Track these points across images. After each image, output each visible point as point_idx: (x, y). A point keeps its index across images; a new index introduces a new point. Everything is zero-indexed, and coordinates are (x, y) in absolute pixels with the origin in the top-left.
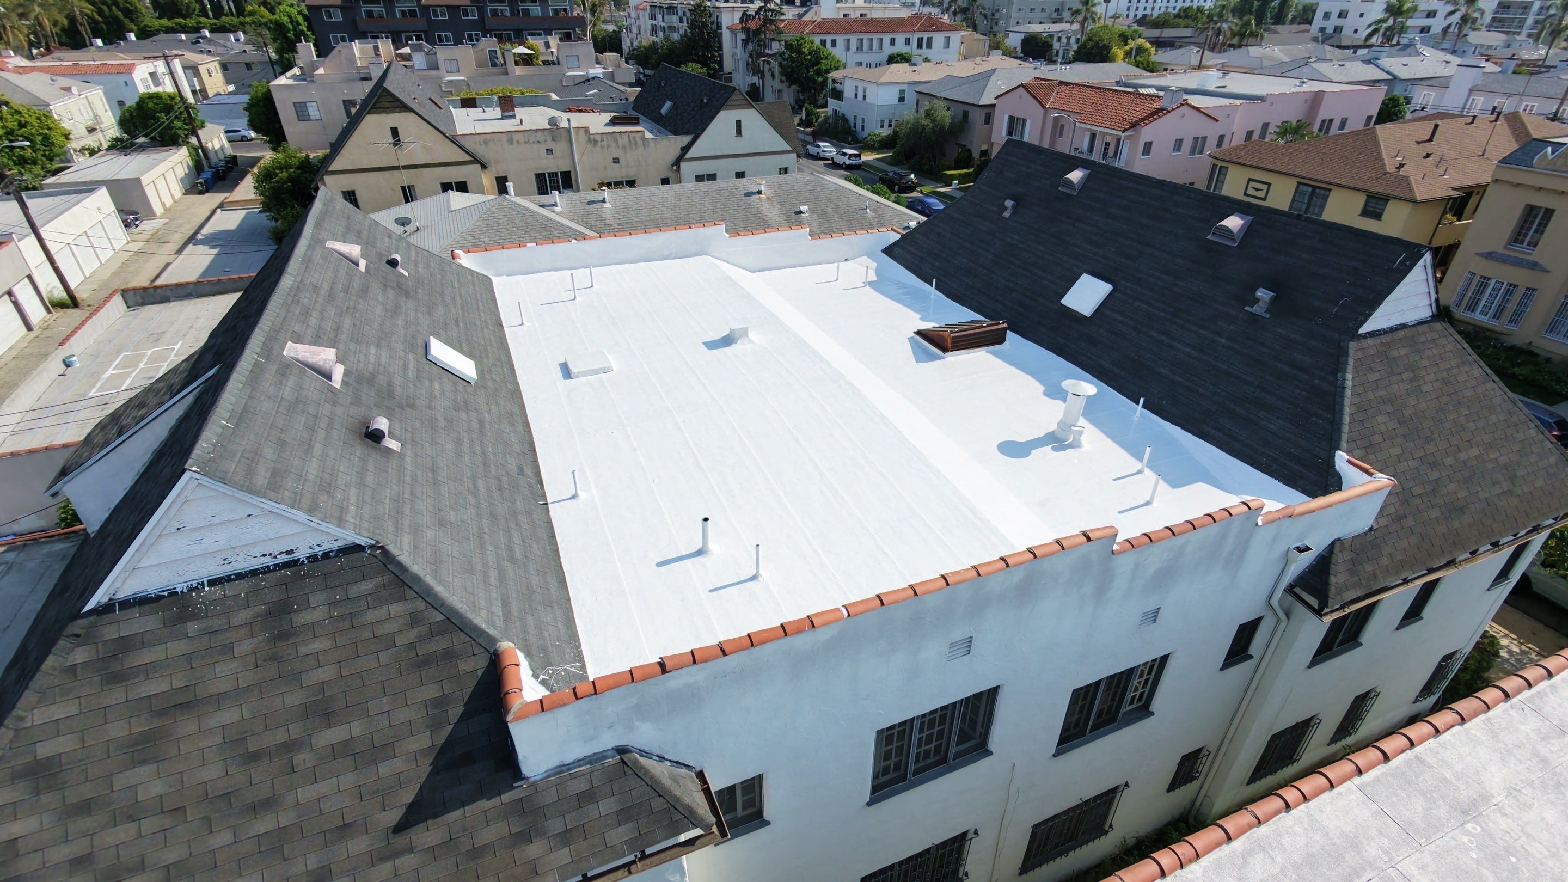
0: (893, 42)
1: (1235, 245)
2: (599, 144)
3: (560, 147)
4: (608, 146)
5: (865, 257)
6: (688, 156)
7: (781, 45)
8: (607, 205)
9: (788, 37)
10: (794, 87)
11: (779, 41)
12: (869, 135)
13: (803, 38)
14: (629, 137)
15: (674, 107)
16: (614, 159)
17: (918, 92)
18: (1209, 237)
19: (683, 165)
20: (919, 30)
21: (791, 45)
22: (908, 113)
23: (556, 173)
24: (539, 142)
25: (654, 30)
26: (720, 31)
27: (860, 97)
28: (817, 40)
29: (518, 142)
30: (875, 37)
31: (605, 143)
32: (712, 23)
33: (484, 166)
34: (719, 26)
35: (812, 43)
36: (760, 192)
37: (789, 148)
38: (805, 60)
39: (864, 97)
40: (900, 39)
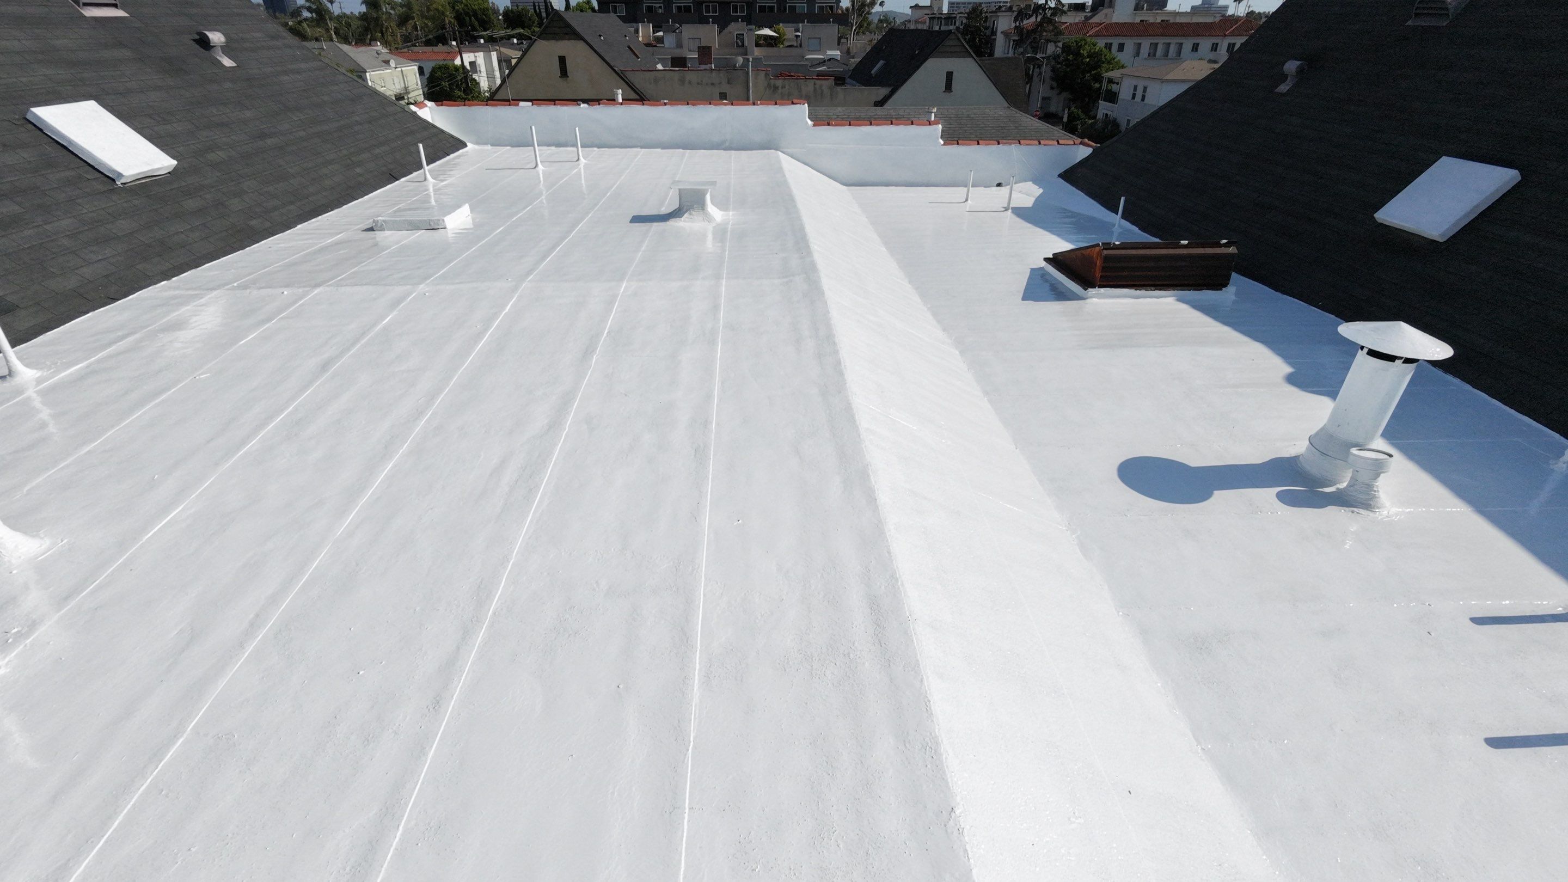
0: (1195, 47)
2: (780, 90)
3: (735, 92)
5: (1030, 183)
7: (1057, 46)
9: (1065, 38)
10: (1066, 95)
11: (1055, 42)
13: (1085, 40)
14: (815, 84)
15: (886, 65)
20: (1233, 34)
21: (1069, 47)
26: (994, 37)
27: (1138, 98)
28: (1101, 43)
29: (690, 83)
30: (1174, 41)
31: (785, 90)
32: (986, 28)
34: (994, 33)
35: (1095, 45)
38: (1083, 63)
39: (1143, 98)
40: (1205, 44)
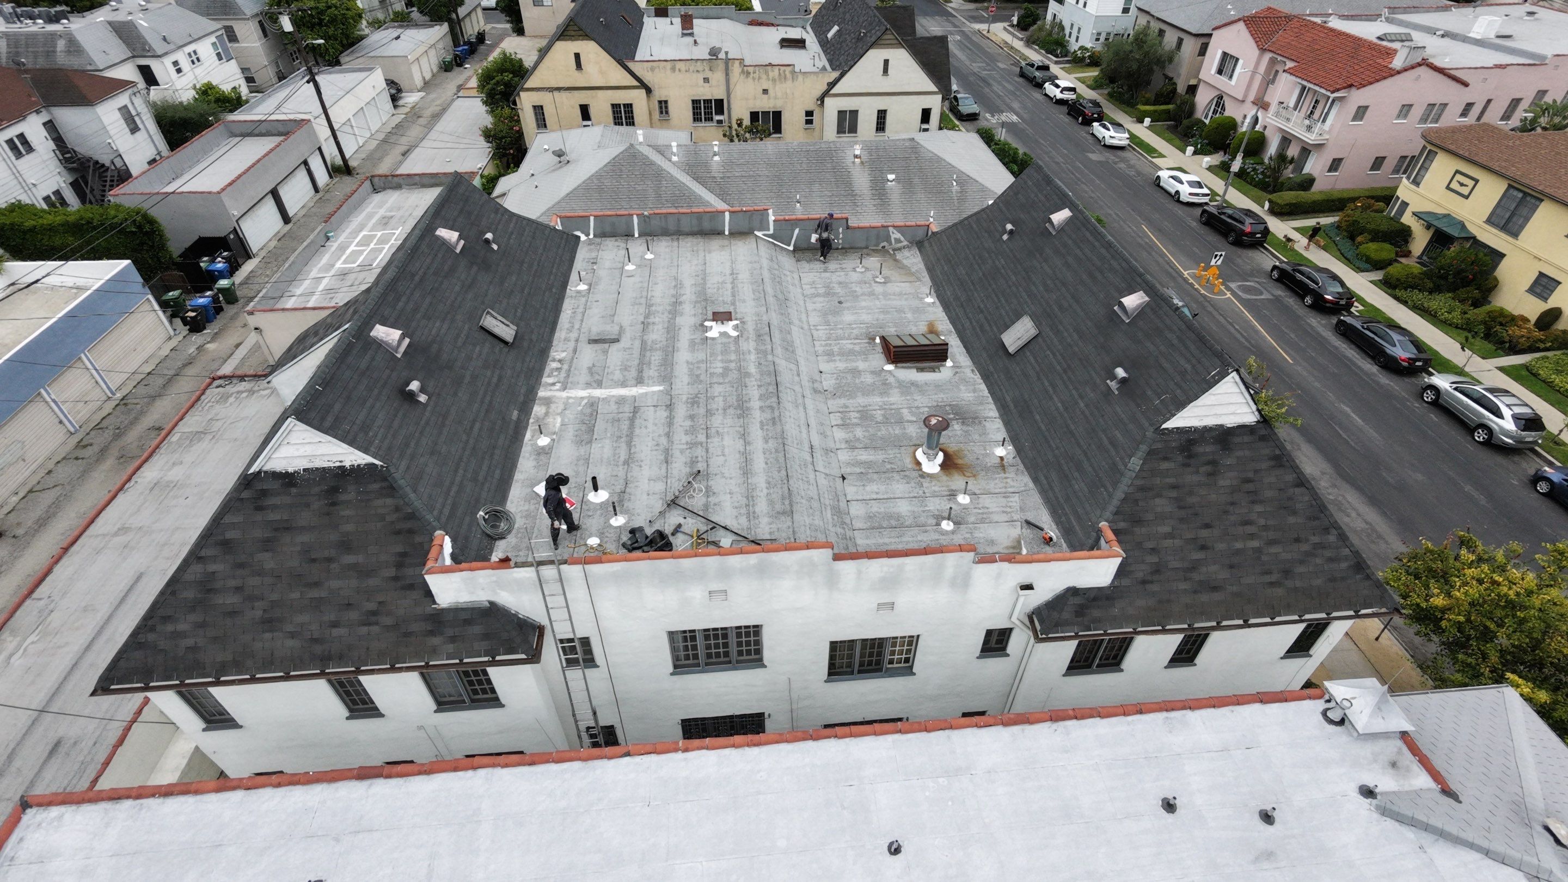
1: (1127, 321)
2: (752, 75)
3: (716, 77)
4: (759, 78)
6: (833, 92)
8: (716, 158)
12: (1080, 48)
14: (779, 70)
15: (841, 32)
16: (764, 90)
17: (1138, 8)
18: (1116, 308)
19: (826, 100)
22: (1125, 30)
23: (711, 100)
24: (698, 71)
27: (1081, 3)
29: (680, 70)
31: (756, 75)
33: (648, 91)
36: (856, 156)
37: (935, 89)
39: (1085, 4)
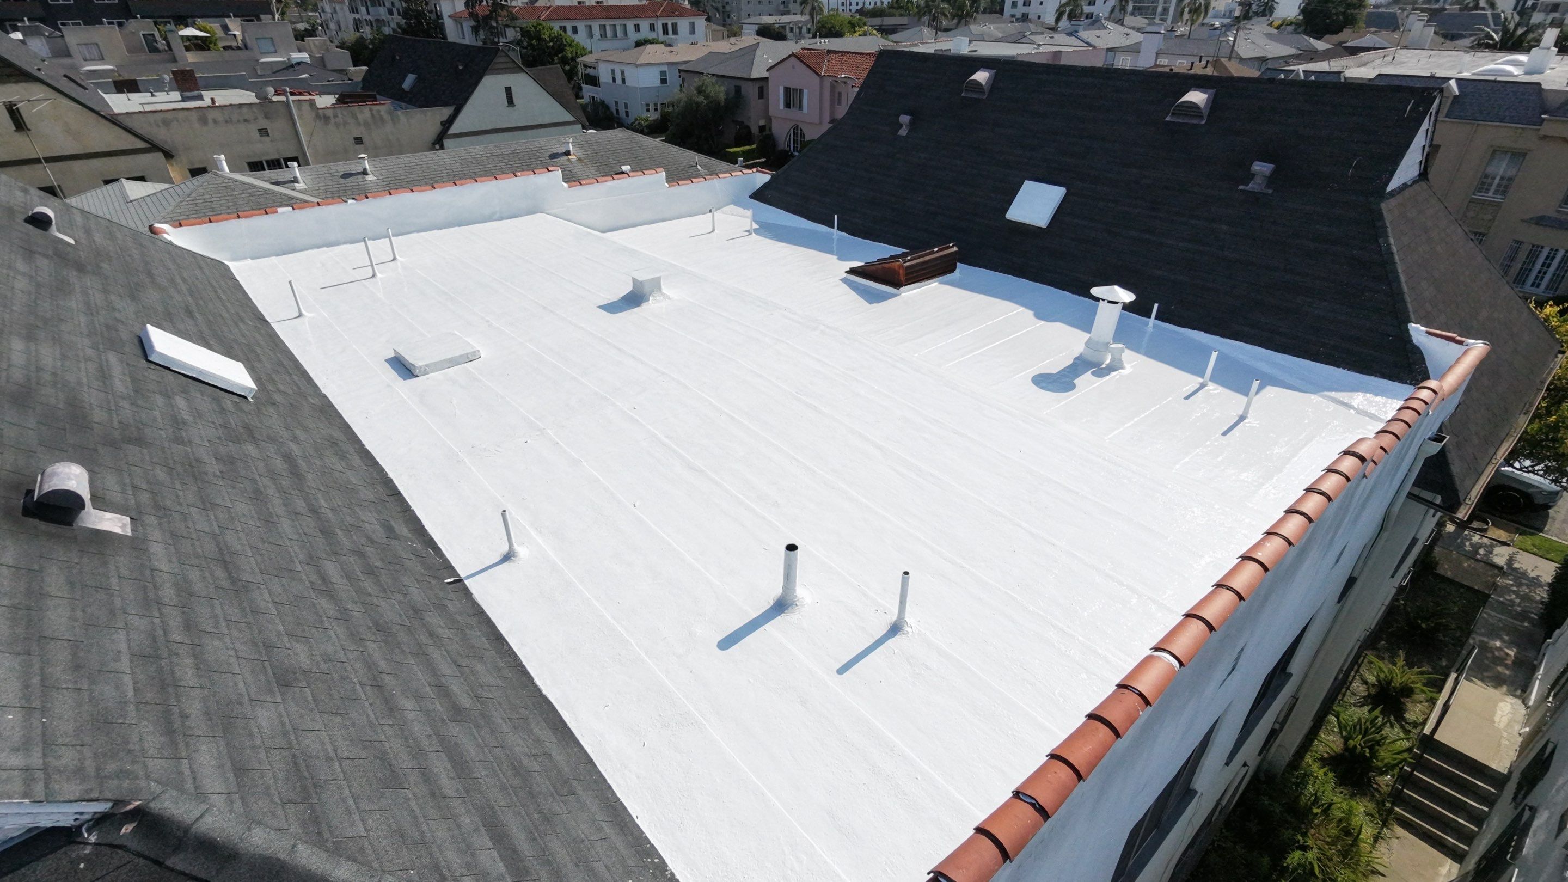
0: (637, 28)
1: (1204, 122)
2: (333, 120)
3: (277, 127)
4: (345, 123)
5: (732, 206)
6: (452, 131)
7: (517, 32)
8: (370, 178)
9: (523, 23)
11: (514, 27)
12: (636, 120)
13: (540, 24)
14: (371, 110)
15: (419, 80)
16: (356, 139)
17: (680, 71)
18: (1168, 119)
20: (662, 16)
21: (528, 31)
22: (674, 92)
23: (279, 160)
24: (246, 121)
25: (357, 25)
26: (440, 21)
27: (619, 81)
28: (556, 26)
29: (215, 121)
30: (618, 22)
31: (340, 119)
32: (431, 12)
33: (169, 155)
34: (440, 17)
35: (552, 29)
36: (568, 153)
37: (572, 119)
38: (548, 47)
39: (623, 81)
40: (644, 25)
